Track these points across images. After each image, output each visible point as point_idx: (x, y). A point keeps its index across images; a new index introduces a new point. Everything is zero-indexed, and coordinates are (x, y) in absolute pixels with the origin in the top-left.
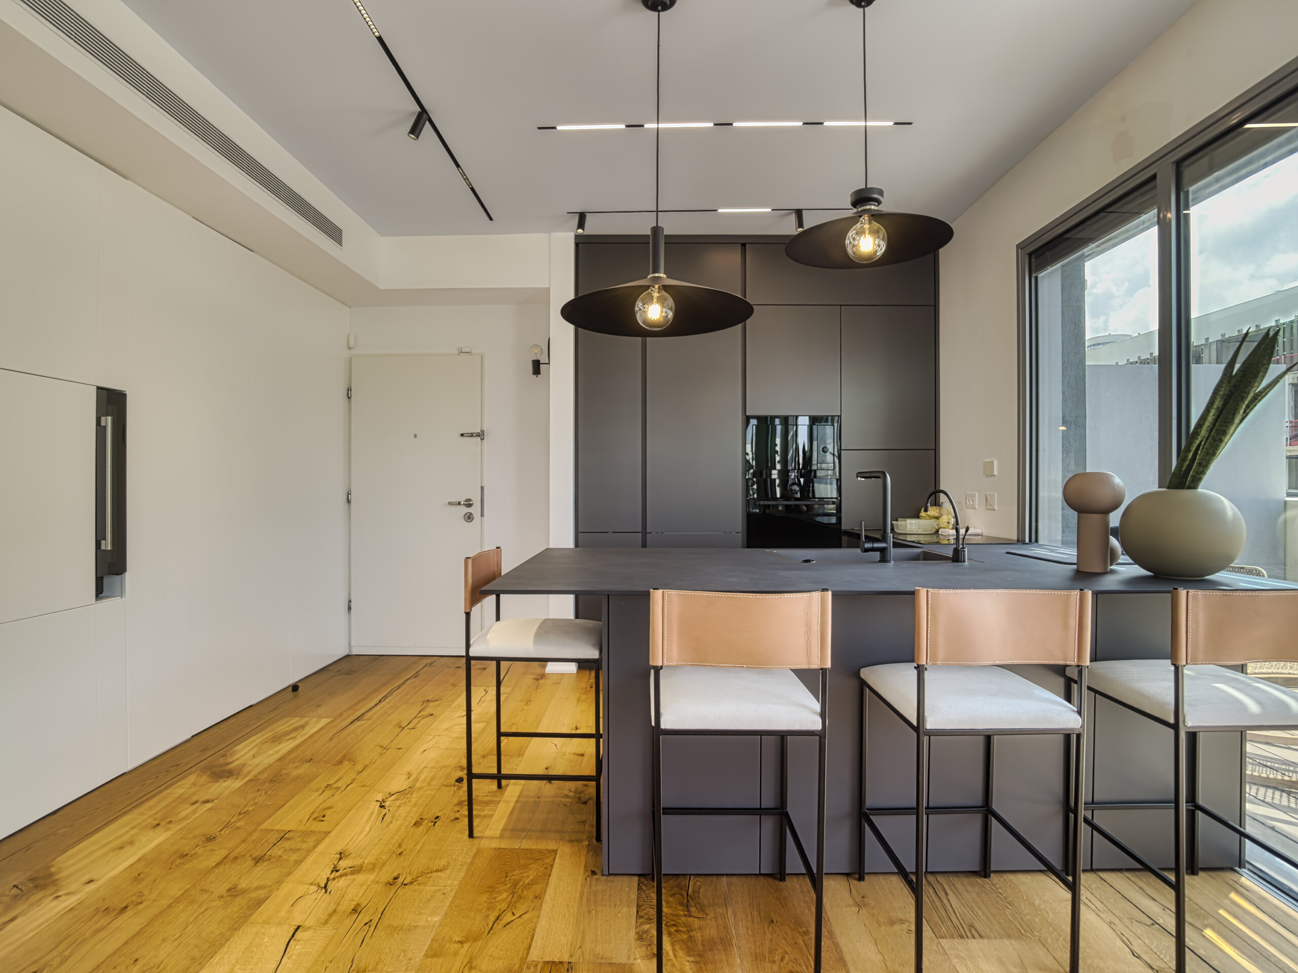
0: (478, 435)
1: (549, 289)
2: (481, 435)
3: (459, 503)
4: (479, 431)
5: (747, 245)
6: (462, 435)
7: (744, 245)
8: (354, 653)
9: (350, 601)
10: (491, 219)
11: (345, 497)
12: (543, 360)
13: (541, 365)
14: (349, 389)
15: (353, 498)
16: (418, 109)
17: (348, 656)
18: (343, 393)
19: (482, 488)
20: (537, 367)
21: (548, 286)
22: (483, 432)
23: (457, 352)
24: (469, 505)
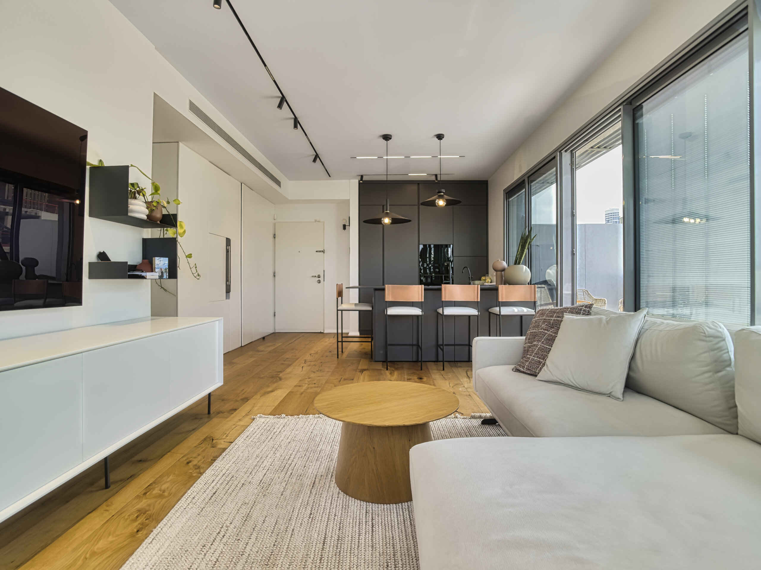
0: (323, 251)
1: (349, 200)
2: (323, 252)
3: (315, 276)
4: (323, 250)
5: (420, 184)
6: (317, 251)
7: (419, 184)
8: (277, 331)
9: (275, 313)
10: (330, 176)
11: (273, 274)
12: (347, 224)
13: (346, 226)
14: (275, 235)
15: (276, 274)
16: (315, 154)
17: (274, 333)
18: (272, 236)
19: (324, 271)
20: (344, 227)
21: (349, 199)
22: (324, 250)
23: (314, 221)
24: (319, 277)
